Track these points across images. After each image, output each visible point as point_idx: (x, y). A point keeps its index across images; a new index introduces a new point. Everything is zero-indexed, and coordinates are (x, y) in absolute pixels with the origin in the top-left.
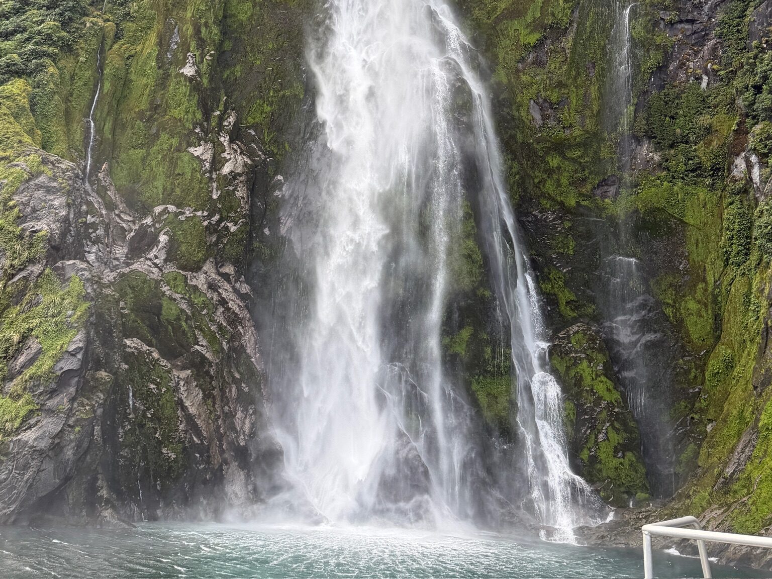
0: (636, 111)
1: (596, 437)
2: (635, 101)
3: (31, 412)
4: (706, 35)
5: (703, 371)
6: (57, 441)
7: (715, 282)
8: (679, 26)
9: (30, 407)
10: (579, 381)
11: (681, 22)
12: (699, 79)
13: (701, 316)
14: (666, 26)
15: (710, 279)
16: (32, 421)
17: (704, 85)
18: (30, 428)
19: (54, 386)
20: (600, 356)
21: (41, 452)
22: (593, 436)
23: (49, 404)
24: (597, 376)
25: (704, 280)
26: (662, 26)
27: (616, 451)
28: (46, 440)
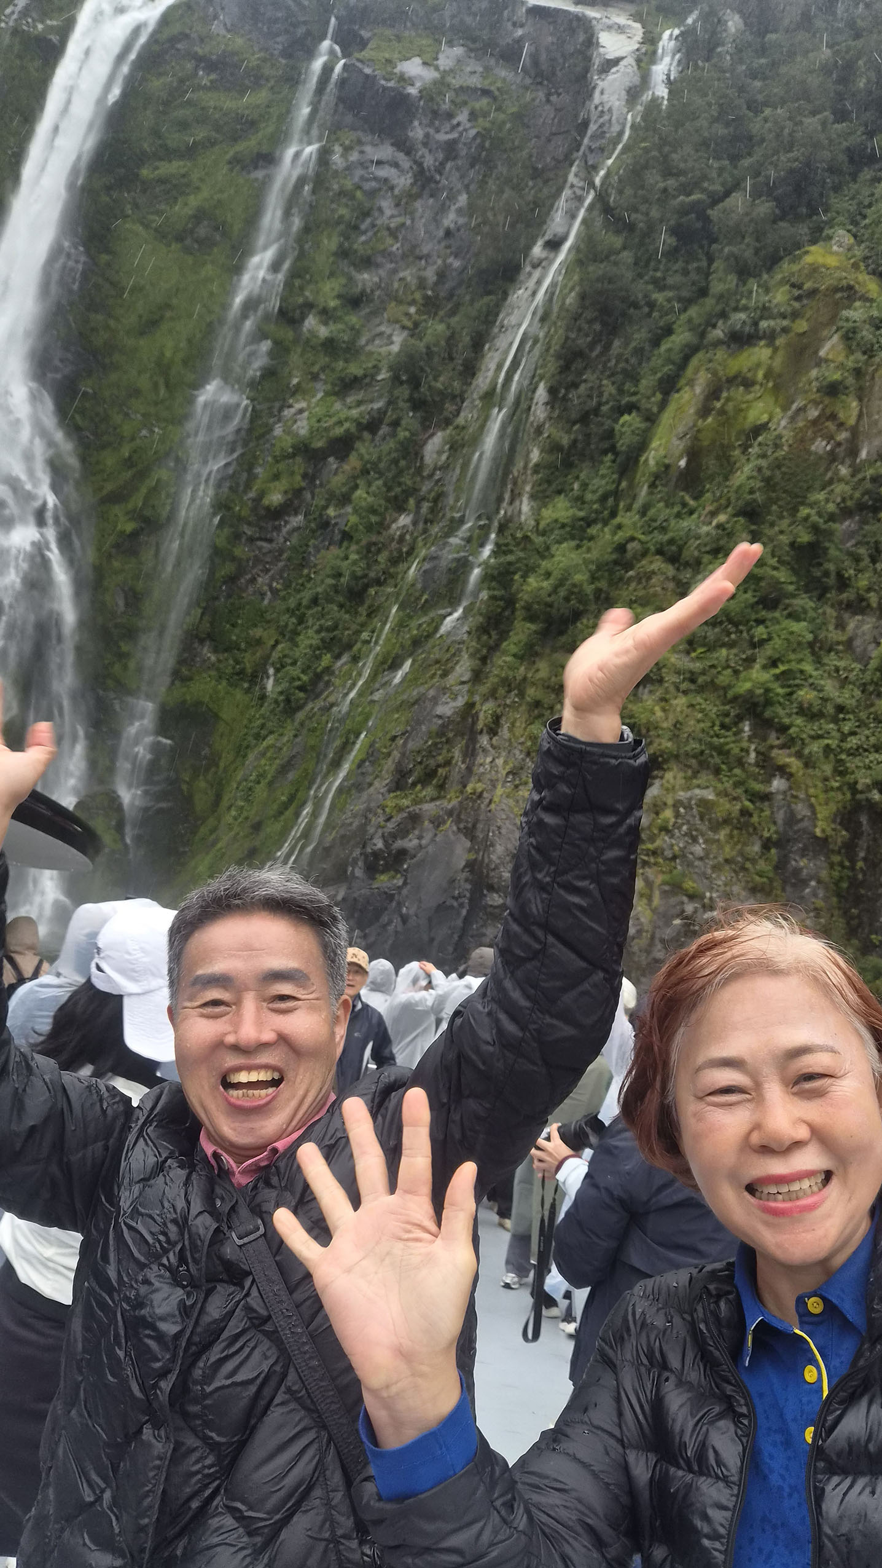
0: (203, 614)
2: (204, 604)
8: (259, 543)
11: (261, 539)
12: (263, 595)
14: (247, 540)
17: (266, 602)
26: (243, 540)
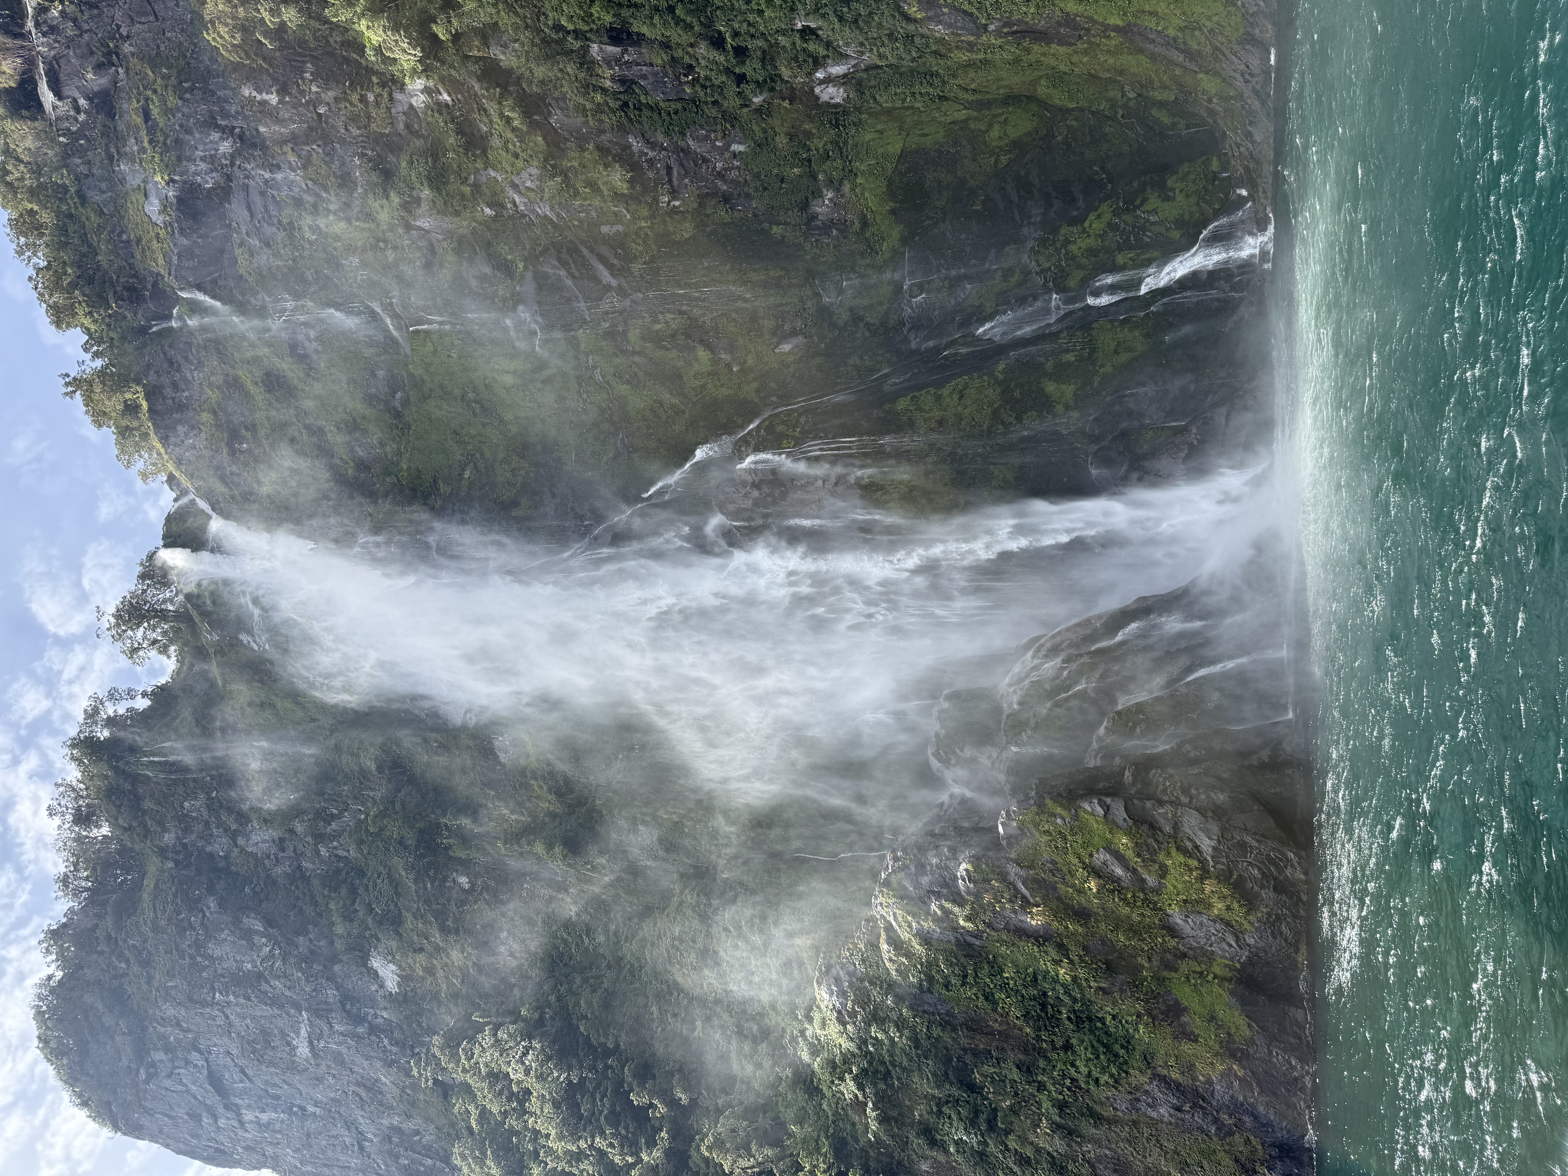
1: (1153, 224)
3: (1178, 848)
4: (683, 150)
5: (1069, 111)
6: (1210, 814)
7: (966, 108)
9: (1173, 851)
10: (1091, 252)
12: (735, 155)
13: (1006, 120)
15: (963, 114)
16: (1189, 845)
17: (741, 148)
18: (1197, 847)
19: (1145, 827)
20: (1063, 231)
21: (1223, 830)
22: (1153, 228)
23: (1168, 829)
24: (1084, 231)
25: (965, 121)
27: (1167, 199)
28: (1208, 826)
